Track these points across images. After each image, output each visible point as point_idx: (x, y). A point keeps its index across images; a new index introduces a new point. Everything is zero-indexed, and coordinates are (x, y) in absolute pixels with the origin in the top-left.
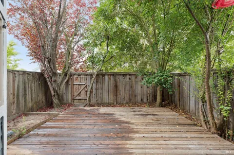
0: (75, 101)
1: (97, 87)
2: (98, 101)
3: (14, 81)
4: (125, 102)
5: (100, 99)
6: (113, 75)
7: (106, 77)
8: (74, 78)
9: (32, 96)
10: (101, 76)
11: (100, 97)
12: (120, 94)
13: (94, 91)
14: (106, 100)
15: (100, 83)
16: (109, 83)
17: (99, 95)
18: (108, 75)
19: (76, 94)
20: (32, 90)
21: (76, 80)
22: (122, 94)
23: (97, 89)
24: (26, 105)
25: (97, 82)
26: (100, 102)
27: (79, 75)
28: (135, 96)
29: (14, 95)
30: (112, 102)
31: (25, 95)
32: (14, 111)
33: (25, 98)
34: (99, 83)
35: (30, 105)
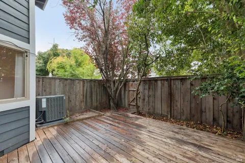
0: (131, 107)
1: (150, 94)
2: (150, 110)
3: (83, 86)
4: (184, 118)
5: (152, 108)
6: (167, 80)
7: (159, 83)
8: (130, 84)
9: (97, 98)
10: (154, 82)
11: (152, 106)
12: (176, 106)
13: (147, 98)
14: (159, 111)
15: (153, 89)
16: (163, 90)
17: (151, 104)
18: (161, 80)
19: (131, 99)
20: (97, 94)
21: (131, 85)
22: (179, 106)
23: (149, 97)
24: (92, 104)
25: (149, 88)
26: (152, 112)
27: (134, 81)
28: (202, 112)
29: (83, 96)
30: (166, 114)
31: (91, 96)
32: (83, 107)
33: (92, 99)
34: (151, 90)
35: (95, 104)
